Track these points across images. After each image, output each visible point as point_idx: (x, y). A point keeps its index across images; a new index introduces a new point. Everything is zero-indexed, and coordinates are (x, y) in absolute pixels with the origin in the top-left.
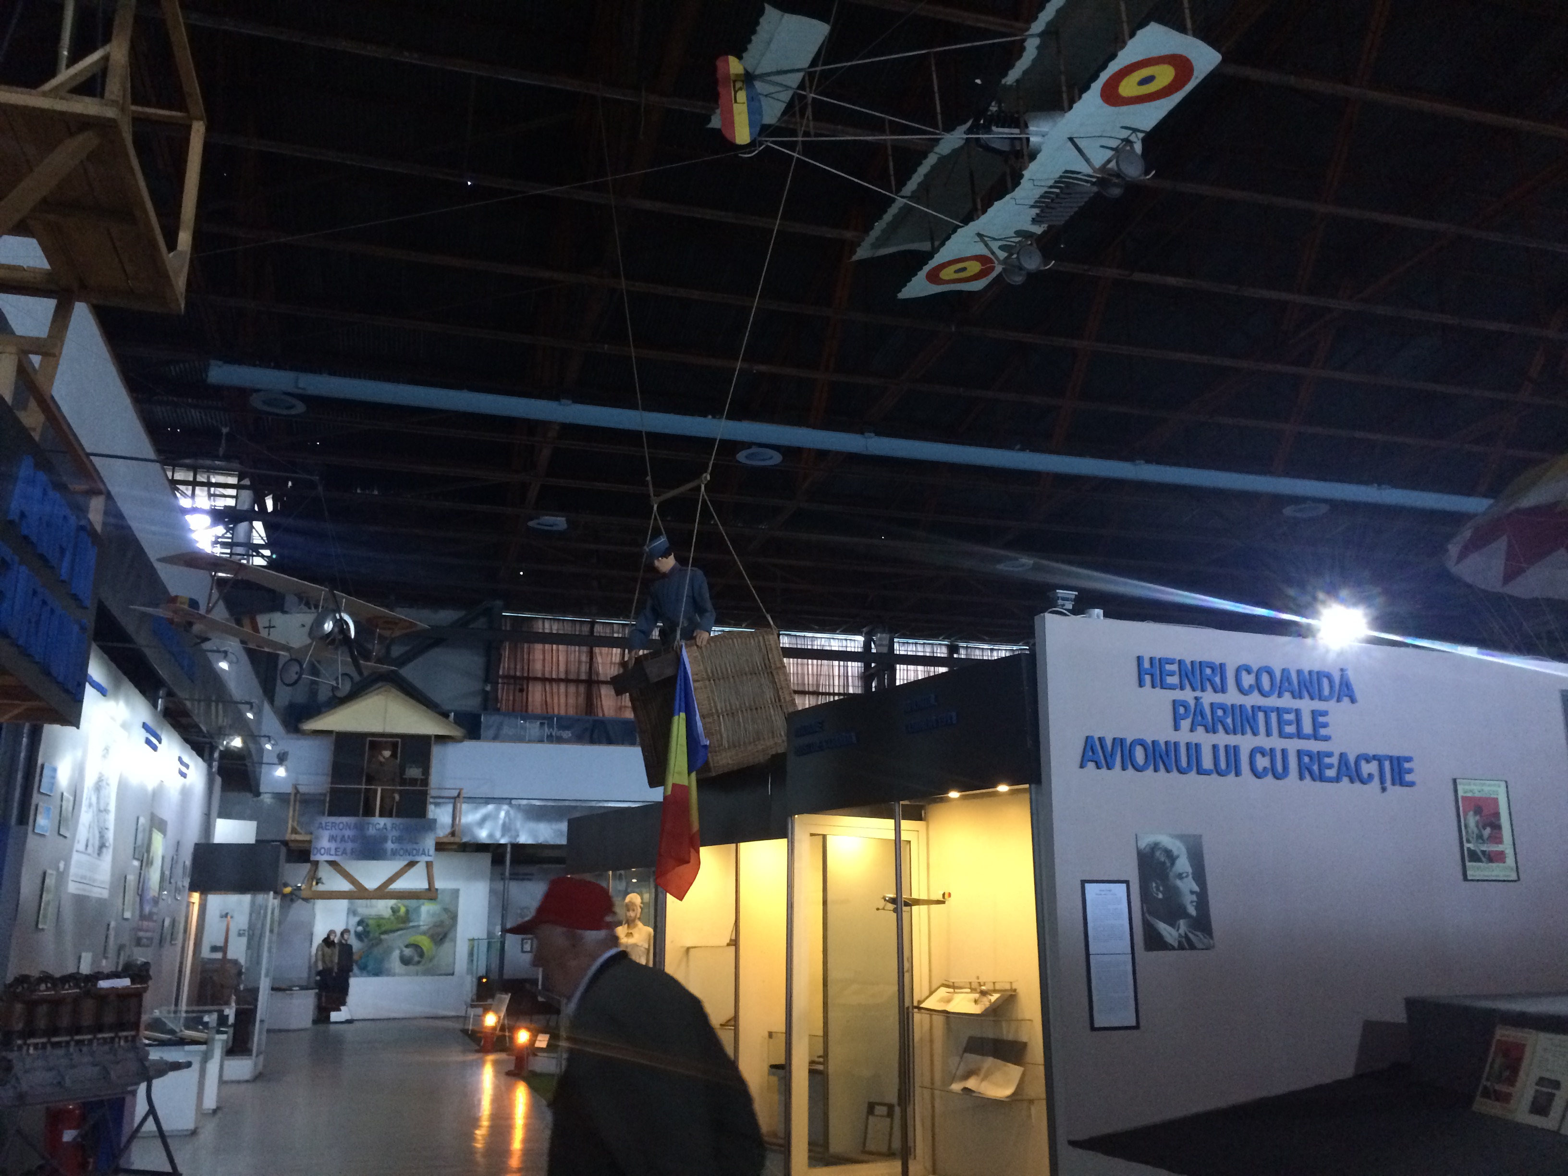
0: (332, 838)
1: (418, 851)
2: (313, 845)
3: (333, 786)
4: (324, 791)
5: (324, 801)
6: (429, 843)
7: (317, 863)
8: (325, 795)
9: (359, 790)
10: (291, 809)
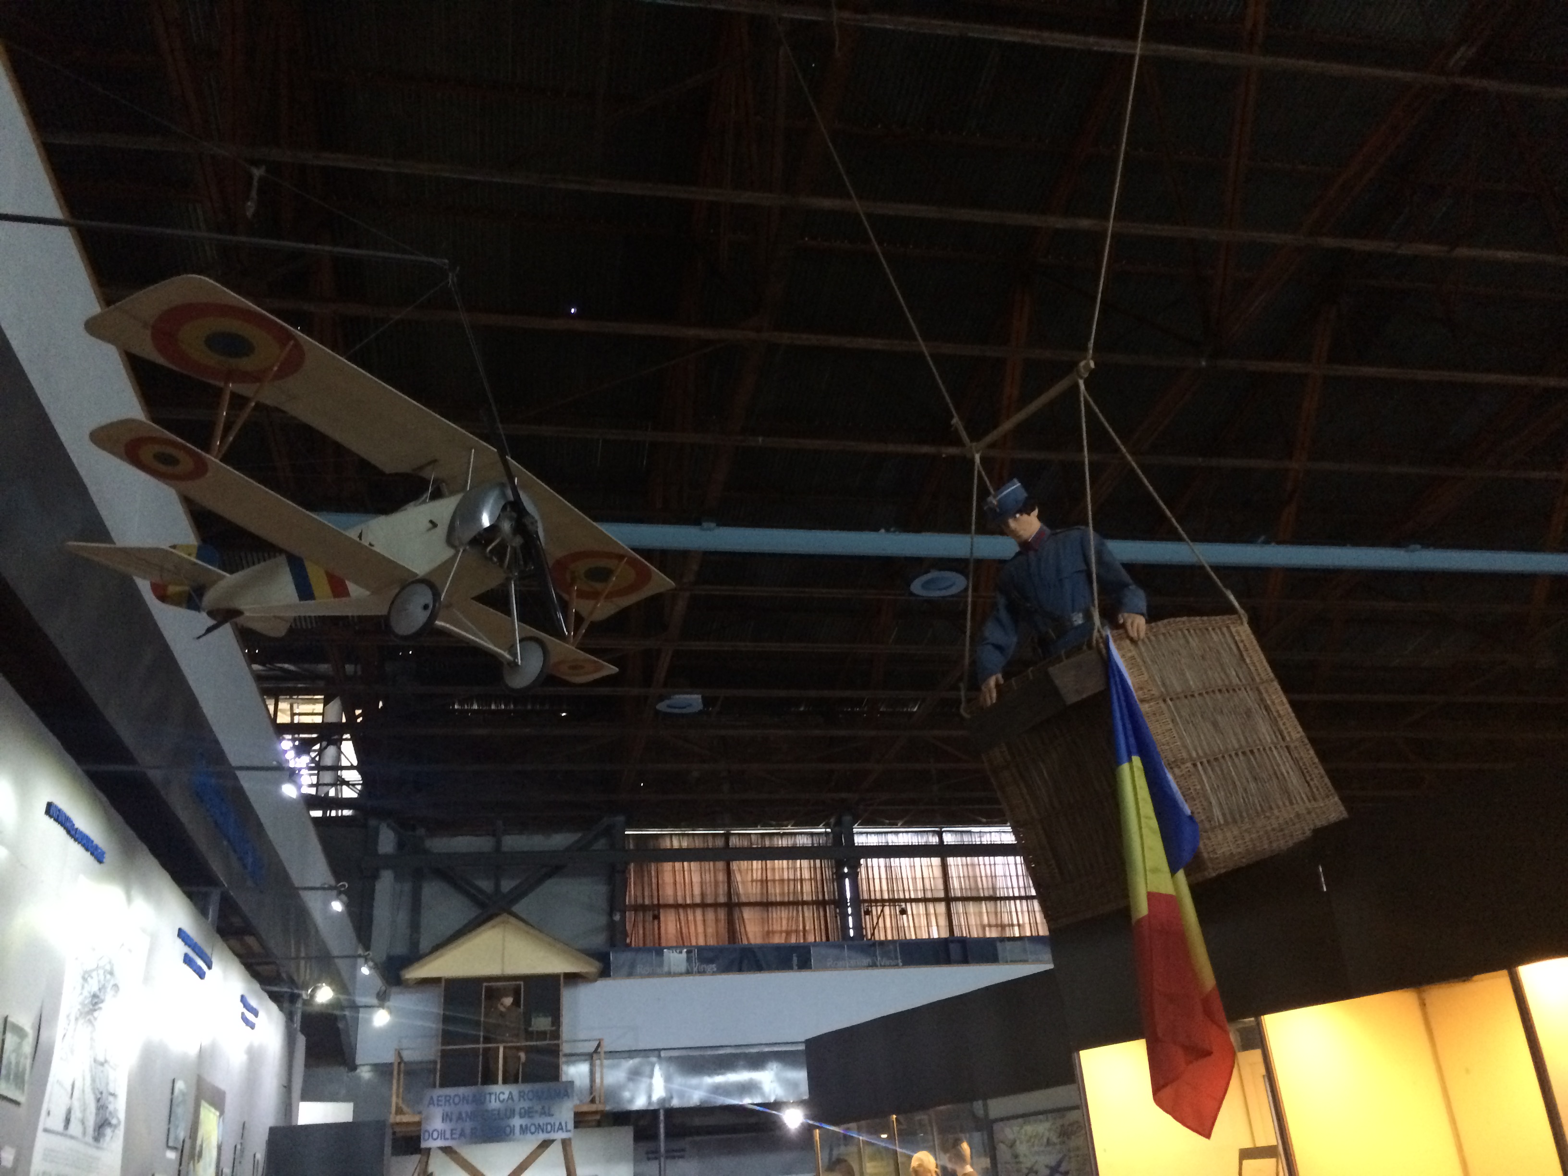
0: (446, 1117)
1: (553, 1126)
2: (425, 1126)
3: (444, 1047)
4: (432, 1058)
5: (435, 1069)
6: (565, 1113)
7: (428, 1150)
8: (435, 1062)
9: (475, 1051)
10: (395, 1081)
